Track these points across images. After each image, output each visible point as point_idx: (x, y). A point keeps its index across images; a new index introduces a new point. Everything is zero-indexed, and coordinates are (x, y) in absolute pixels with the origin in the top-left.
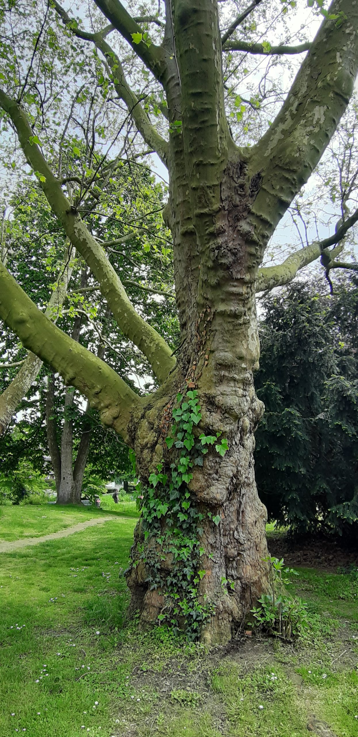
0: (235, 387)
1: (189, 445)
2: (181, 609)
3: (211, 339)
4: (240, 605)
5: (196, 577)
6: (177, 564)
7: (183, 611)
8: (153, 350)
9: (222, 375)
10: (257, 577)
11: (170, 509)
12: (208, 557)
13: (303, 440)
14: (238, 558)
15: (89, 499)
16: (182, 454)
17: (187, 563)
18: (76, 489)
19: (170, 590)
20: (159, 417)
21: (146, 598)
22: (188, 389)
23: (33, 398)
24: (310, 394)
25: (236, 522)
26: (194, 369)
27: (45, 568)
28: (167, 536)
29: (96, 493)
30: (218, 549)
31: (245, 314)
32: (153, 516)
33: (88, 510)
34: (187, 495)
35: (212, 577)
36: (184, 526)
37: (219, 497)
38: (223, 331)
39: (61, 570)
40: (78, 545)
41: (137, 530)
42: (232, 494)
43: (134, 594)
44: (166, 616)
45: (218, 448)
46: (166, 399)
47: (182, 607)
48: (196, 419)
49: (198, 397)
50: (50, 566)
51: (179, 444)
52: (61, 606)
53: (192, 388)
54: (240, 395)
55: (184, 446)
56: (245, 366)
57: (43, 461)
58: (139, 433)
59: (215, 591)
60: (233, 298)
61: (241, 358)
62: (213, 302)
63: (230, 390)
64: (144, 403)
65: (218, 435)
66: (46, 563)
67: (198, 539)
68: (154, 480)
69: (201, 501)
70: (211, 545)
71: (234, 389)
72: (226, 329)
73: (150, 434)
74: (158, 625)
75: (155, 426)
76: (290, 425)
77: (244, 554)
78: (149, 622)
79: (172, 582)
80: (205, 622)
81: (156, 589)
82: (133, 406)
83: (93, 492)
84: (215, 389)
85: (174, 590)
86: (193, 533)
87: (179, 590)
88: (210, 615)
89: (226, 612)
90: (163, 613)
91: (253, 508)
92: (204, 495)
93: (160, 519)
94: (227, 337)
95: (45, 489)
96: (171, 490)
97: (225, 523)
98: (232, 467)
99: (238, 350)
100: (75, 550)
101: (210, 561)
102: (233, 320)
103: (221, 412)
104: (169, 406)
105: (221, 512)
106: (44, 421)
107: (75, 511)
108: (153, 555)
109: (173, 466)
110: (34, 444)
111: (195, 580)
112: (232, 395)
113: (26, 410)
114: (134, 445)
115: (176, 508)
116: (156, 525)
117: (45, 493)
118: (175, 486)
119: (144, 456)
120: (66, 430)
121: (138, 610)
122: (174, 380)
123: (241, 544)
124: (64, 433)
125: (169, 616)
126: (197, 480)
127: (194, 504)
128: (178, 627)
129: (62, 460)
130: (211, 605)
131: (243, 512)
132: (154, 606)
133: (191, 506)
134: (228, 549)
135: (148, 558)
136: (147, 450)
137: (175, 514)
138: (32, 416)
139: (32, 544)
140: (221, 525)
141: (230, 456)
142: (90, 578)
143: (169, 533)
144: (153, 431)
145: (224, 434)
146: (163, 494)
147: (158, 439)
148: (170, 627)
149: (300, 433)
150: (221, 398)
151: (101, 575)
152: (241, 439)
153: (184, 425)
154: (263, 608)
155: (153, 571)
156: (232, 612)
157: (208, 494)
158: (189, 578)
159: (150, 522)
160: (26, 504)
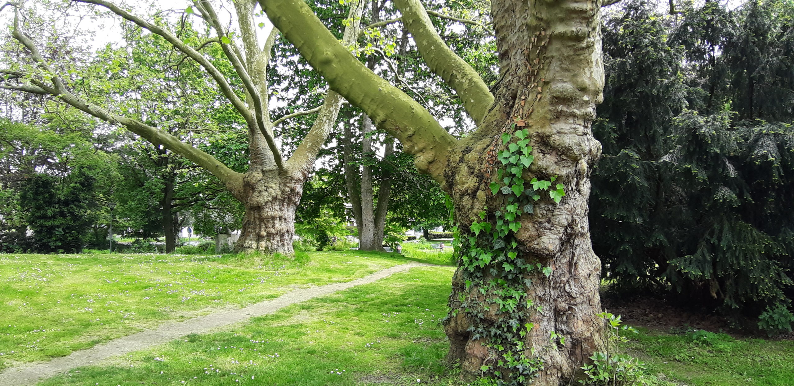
0: (575, 123)
1: (518, 191)
2: (506, 362)
3: (546, 68)
4: (570, 361)
5: (522, 329)
6: (501, 315)
7: (508, 363)
8: (466, 86)
9: (560, 110)
10: (589, 333)
11: (493, 259)
12: (536, 310)
13: (641, 186)
14: (570, 312)
15: (390, 246)
16: (509, 200)
17: (512, 315)
18: (378, 237)
19: (493, 341)
20: (480, 161)
21: (468, 347)
22: (517, 128)
23: (330, 145)
24: (652, 132)
25: (568, 275)
26: (523, 104)
27: (357, 313)
28: (491, 286)
29: (397, 240)
30: (547, 301)
31: (589, 36)
32: (474, 265)
33: (391, 256)
34: (514, 245)
35: (540, 331)
36: (510, 277)
37: (551, 247)
38: (561, 58)
39: (372, 315)
40: (387, 291)
41: (455, 278)
42: (565, 244)
43: (453, 343)
44: (489, 368)
45: (552, 194)
46: (487, 141)
47: (508, 360)
48: (526, 162)
49: (529, 137)
50: (362, 311)
51: (506, 190)
52: (378, 351)
53: (520, 127)
54: (581, 133)
55: (512, 192)
56: (587, 99)
57: (343, 207)
58: (457, 178)
59: (543, 344)
60: (574, 16)
61: (583, 90)
62: (548, 24)
63: (568, 128)
64: (461, 145)
65: (553, 179)
66: (357, 308)
67: (525, 290)
68: (476, 228)
69: (530, 252)
70: (540, 297)
71: (573, 126)
72: (566, 54)
73: (470, 179)
74: (480, 376)
75: (476, 171)
76: (626, 169)
77: (576, 309)
78: (471, 372)
79: (496, 333)
80: (532, 376)
81: (478, 338)
82: (449, 149)
83: (394, 239)
84: (550, 127)
85: (497, 341)
86: (519, 284)
87: (503, 341)
88: (537, 369)
89: (555, 367)
90: (486, 365)
91: (587, 260)
92: (534, 245)
93: (483, 268)
94: (567, 64)
95: (346, 236)
96: (495, 239)
97: (556, 275)
98: (567, 215)
99: (580, 80)
100: (384, 295)
101: (538, 314)
102: (574, 43)
103: (557, 154)
104: (491, 147)
105: (551, 263)
106: (343, 169)
107: (378, 258)
108: (475, 305)
109: (498, 213)
110: (334, 192)
111: (521, 333)
112: (570, 133)
113: (324, 157)
114: (452, 191)
115: (501, 257)
116: (478, 274)
117: (346, 239)
118: (500, 235)
119: (464, 203)
120: (365, 178)
121: (458, 360)
122: (495, 119)
123: (573, 298)
124: (363, 181)
125: (492, 368)
126: (526, 229)
127: (521, 254)
128: (502, 379)
129: (363, 208)
130: (539, 359)
131: (576, 264)
132: (477, 357)
133: (518, 256)
134: (558, 302)
135: (470, 307)
136: (467, 197)
137: (500, 265)
138: (331, 164)
139: (340, 289)
140: (551, 277)
141: (565, 203)
142: (402, 325)
143: (493, 283)
144: (473, 175)
145: (559, 179)
146: (486, 243)
147: (479, 185)
148: (494, 379)
149: (637, 178)
150: (557, 137)
151: (413, 321)
152: (578, 184)
153: (512, 169)
154: (595, 366)
155: (475, 321)
156: (561, 368)
157: (538, 244)
158: (515, 330)
159: (472, 271)
160: (330, 250)
